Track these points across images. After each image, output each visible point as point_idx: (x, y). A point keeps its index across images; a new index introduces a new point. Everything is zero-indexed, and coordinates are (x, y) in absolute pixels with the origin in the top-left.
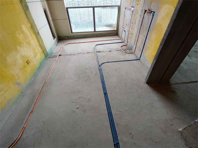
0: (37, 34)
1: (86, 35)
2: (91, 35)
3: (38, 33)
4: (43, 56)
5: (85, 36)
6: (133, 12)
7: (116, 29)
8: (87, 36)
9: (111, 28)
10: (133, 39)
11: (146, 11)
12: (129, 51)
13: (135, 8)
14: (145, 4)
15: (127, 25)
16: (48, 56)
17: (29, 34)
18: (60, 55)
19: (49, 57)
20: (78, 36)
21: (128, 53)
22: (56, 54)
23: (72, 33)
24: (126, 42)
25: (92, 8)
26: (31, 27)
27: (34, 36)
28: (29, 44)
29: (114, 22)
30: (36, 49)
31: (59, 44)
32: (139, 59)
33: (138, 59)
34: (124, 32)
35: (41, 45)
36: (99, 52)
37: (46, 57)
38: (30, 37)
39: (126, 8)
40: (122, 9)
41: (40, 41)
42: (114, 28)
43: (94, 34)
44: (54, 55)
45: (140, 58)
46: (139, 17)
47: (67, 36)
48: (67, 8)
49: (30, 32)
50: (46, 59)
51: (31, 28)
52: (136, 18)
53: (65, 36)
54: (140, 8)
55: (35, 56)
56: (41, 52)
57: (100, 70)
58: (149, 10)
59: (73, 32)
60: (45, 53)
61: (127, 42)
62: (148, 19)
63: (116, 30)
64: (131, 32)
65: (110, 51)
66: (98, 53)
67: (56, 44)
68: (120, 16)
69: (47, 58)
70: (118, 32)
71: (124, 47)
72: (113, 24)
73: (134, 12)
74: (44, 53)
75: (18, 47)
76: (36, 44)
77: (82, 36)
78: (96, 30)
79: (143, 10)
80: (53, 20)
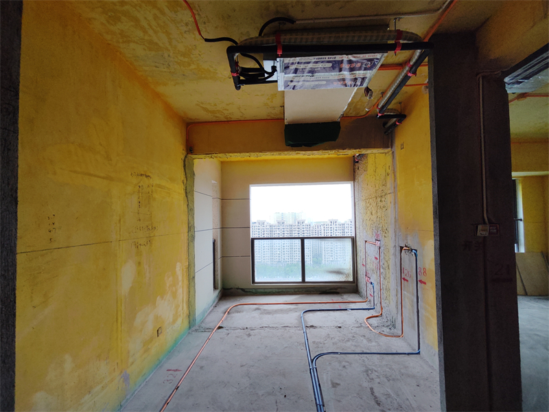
0: (191, 279)
1: (283, 288)
2: (296, 288)
3: (194, 277)
4: (186, 324)
5: (280, 290)
6: (380, 248)
7: (351, 279)
8: (284, 290)
9: (341, 276)
10: (391, 301)
11: (402, 248)
12: (388, 330)
13: (383, 243)
14: (397, 237)
15: (373, 270)
16: (194, 329)
17: (180, 278)
18: (220, 328)
19: (196, 330)
20: (266, 290)
21: (386, 336)
22: (211, 325)
23: (254, 282)
24: (378, 308)
25: (300, 240)
26: (188, 266)
27: (186, 282)
28: (174, 295)
29: (347, 265)
30: (180, 308)
31: (221, 302)
32: (419, 353)
33: (414, 352)
34: (370, 284)
35: (190, 300)
36: (312, 326)
37: (190, 328)
38: (180, 283)
39: (366, 241)
40: (360, 243)
41: (192, 293)
42: (348, 275)
43: (301, 288)
44: (208, 326)
45: (419, 348)
46: (392, 257)
47: (242, 289)
48: (253, 240)
49: (183, 275)
50: (189, 333)
51: (187, 268)
52: (387, 259)
53: (237, 289)
54: (390, 243)
55: (174, 321)
56: (185, 315)
57: (313, 371)
58: (406, 246)
59: (256, 280)
60: (191, 318)
61: (382, 309)
62: (410, 260)
63: (353, 282)
64: (384, 286)
65: (340, 327)
66: (308, 330)
67: (214, 305)
68: (358, 255)
69: (190, 331)
70: (357, 285)
71: (373, 321)
72: (343, 269)
73: (382, 249)
74: (189, 318)
75: (158, 298)
76: (183, 297)
77: (274, 291)
78: (306, 280)
79: (397, 246)
80: (222, 257)
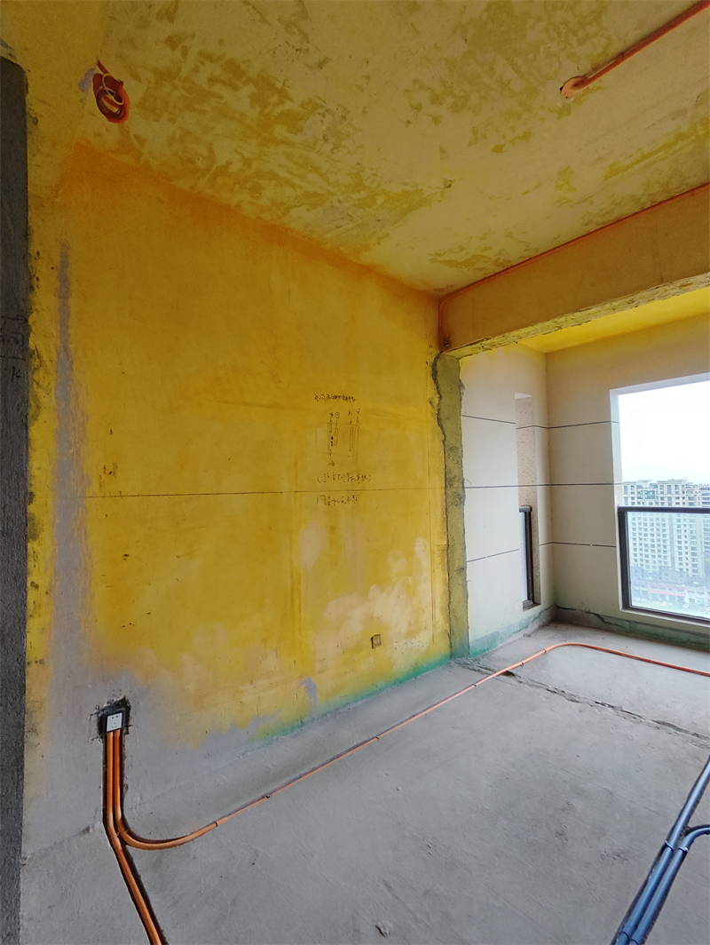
0: (456, 572)
3: (463, 569)
4: (442, 647)
16: (461, 660)
18: (508, 674)
19: (464, 665)
22: (497, 665)
23: (627, 604)
26: (445, 547)
27: (440, 576)
28: (411, 590)
30: (427, 616)
35: (452, 607)
37: (452, 656)
38: (426, 574)
44: (491, 665)
47: (596, 614)
48: (622, 513)
49: (433, 560)
50: (449, 664)
51: (443, 551)
53: (589, 612)
55: (411, 634)
56: (439, 630)
59: (635, 602)
60: (457, 640)
67: (526, 632)
69: (453, 662)
74: (450, 638)
75: (373, 587)
76: (433, 599)
80: (553, 543)
